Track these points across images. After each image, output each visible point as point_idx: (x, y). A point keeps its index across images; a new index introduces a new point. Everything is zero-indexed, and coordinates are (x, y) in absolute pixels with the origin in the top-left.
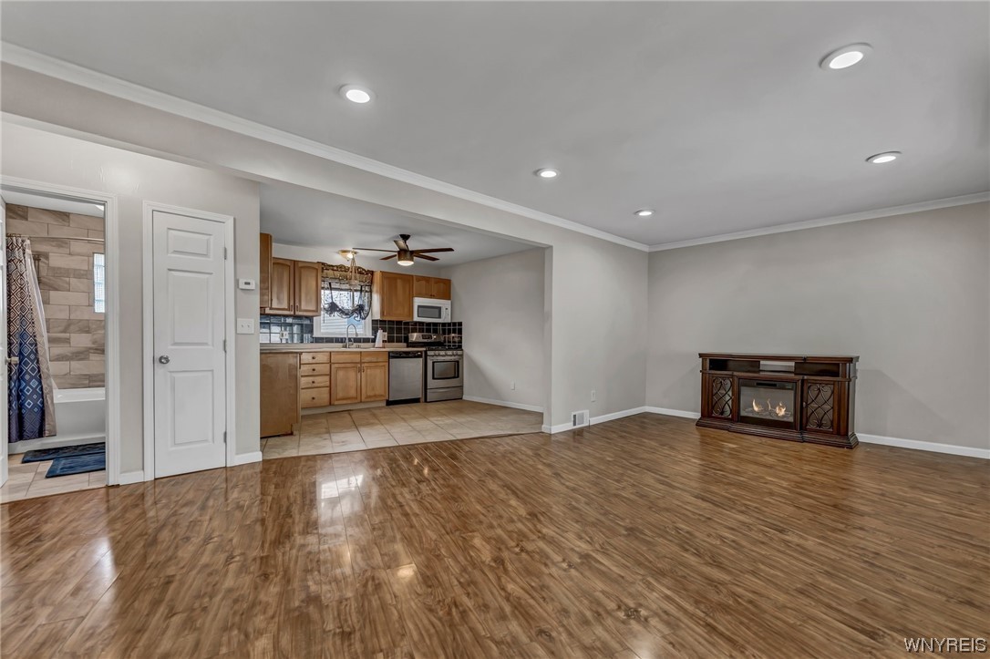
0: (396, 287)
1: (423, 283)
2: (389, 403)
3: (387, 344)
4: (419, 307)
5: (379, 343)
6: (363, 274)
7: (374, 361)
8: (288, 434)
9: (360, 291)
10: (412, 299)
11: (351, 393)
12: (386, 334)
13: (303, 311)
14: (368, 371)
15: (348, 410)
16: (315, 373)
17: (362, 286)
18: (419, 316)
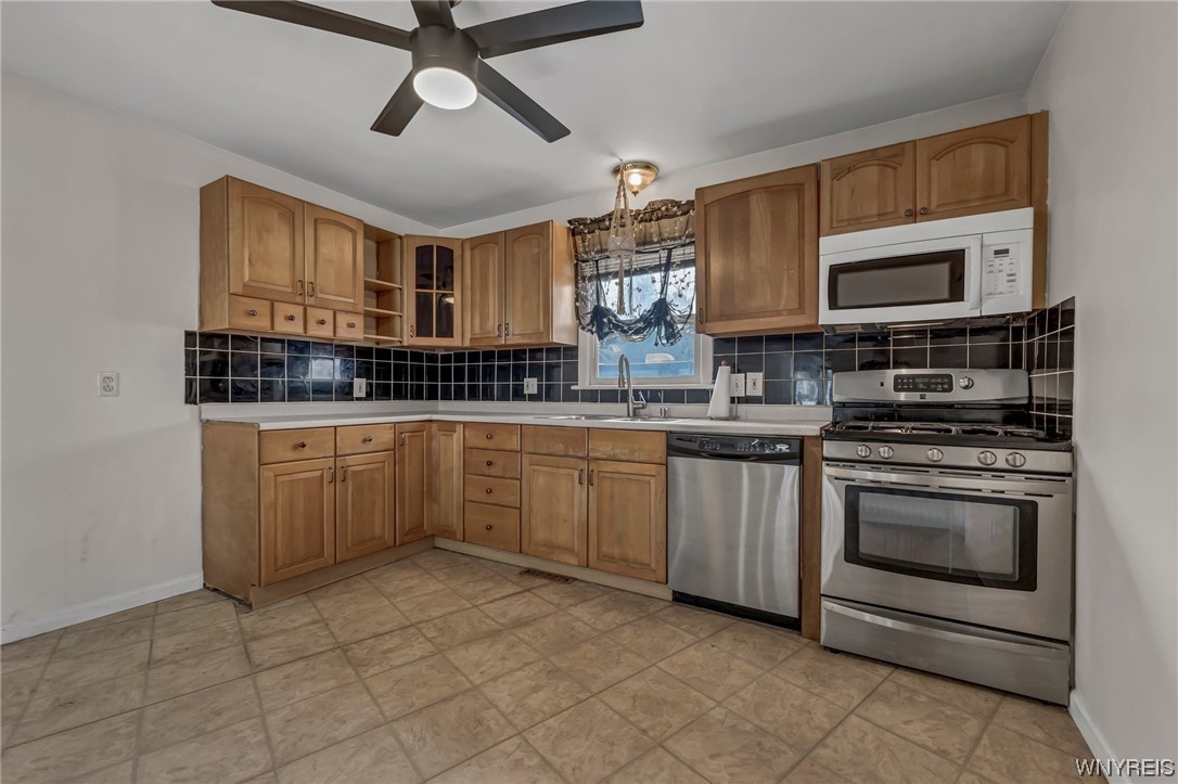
0: (746, 223)
1: (871, 173)
2: (680, 598)
3: (743, 408)
4: (836, 271)
5: (719, 404)
6: (675, 215)
7: (623, 458)
8: (245, 605)
9: (667, 266)
10: (808, 249)
11: (563, 536)
12: (759, 376)
13: (517, 334)
14: (607, 484)
15: (566, 580)
16: (493, 471)
17: (670, 250)
18: (834, 304)
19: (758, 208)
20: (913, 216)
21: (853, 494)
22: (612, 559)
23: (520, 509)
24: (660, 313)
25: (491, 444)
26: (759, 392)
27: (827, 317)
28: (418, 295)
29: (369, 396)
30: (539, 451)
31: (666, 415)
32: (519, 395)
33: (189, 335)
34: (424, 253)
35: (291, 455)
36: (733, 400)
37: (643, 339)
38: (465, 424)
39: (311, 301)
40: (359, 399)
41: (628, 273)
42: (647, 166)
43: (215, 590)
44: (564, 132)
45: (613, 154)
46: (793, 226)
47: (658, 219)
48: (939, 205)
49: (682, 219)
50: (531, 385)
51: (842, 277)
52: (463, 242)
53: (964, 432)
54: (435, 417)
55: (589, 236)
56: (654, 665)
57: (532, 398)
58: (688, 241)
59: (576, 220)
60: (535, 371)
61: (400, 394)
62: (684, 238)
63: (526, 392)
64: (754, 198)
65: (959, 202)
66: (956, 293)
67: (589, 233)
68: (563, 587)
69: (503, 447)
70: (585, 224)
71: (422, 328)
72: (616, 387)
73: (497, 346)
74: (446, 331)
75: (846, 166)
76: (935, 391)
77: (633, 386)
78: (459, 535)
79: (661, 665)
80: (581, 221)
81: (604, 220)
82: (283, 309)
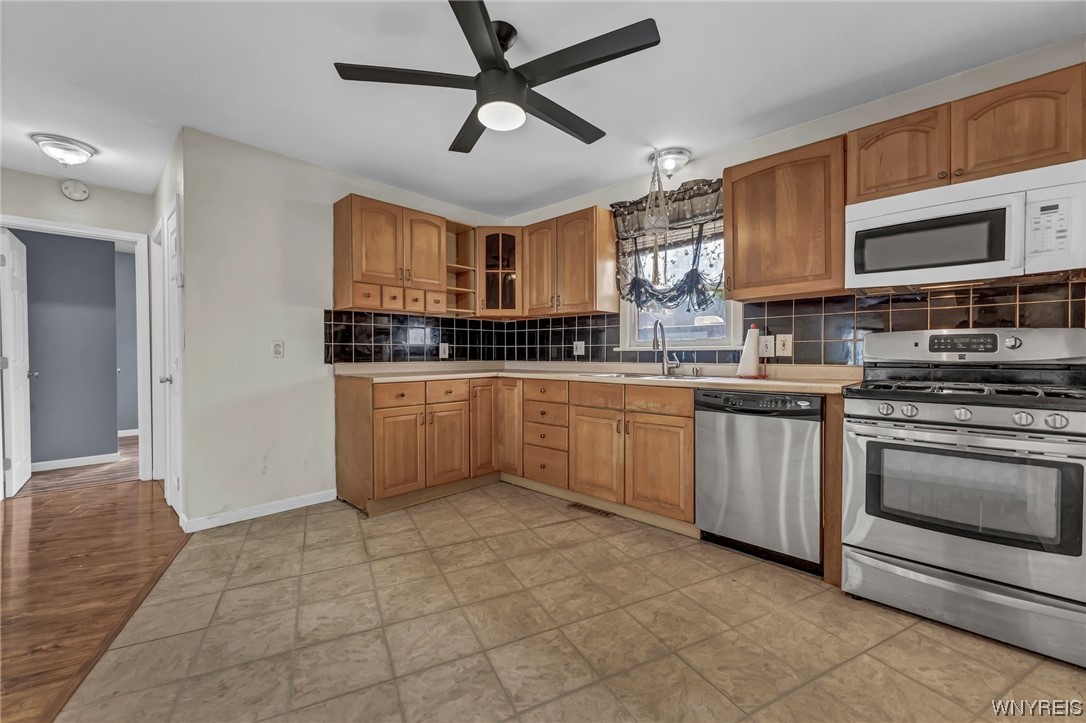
0: (772, 197)
1: (901, 139)
2: (707, 537)
3: (771, 368)
4: (862, 237)
5: (748, 363)
6: (706, 193)
7: (655, 411)
8: (364, 513)
9: (699, 240)
10: (834, 217)
11: (603, 476)
12: (789, 339)
13: (566, 305)
14: (641, 433)
15: (607, 514)
16: (546, 419)
17: (702, 225)
18: (860, 268)
19: (784, 182)
20: (947, 178)
21: (875, 450)
22: (646, 499)
23: (568, 452)
24: (693, 280)
25: (544, 397)
26: (788, 352)
27: (853, 281)
28: (488, 275)
29: (451, 357)
30: (583, 403)
31: (698, 374)
32: (569, 356)
33: (327, 312)
34: (491, 240)
35: (395, 402)
36: (762, 360)
37: (677, 305)
38: (523, 379)
39: (407, 284)
40: (443, 360)
41: (663, 247)
42: (680, 151)
43: (344, 501)
44: (600, 134)
45: (648, 145)
46: (819, 196)
47: (690, 198)
48: (977, 165)
49: (712, 196)
50: (579, 348)
51: (869, 243)
52: (523, 229)
53: (998, 392)
54: (500, 374)
55: (628, 217)
56: (676, 590)
57: (581, 358)
58: (718, 216)
59: (617, 204)
60: (583, 336)
61: (474, 356)
62: (714, 213)
63: (575, 353)
64: (779, 173)
65: (999, 160)
66: (996, 251)
67: (628, 214)
68: (604, 519)
69: (553, 400)
70: (625, 207)
71: (491, 302)
72: (651, 348)
73: (551, 315)
74: (510, 303)
75: (873, 135)
76: (976, 350)
77: (668, 348)
78: (520, 472)
79: (683, 590)
80: (622, 205)
81: (641, 202)
82: (389, 291)
